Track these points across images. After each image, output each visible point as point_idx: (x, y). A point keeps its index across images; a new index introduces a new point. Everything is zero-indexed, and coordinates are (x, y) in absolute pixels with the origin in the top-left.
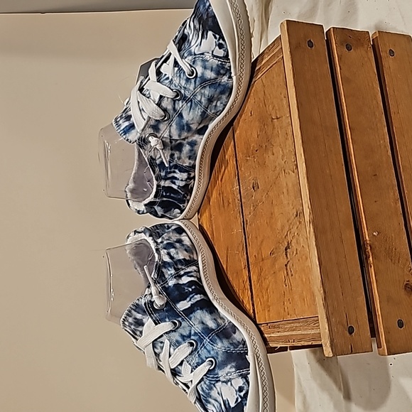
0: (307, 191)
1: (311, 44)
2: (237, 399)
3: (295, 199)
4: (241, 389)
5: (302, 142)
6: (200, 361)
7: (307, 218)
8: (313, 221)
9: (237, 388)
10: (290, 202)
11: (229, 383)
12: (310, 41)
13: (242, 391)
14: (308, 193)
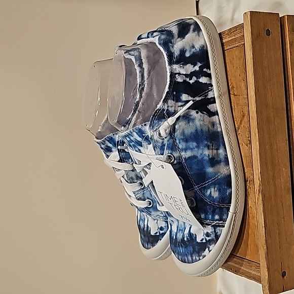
2: (157, 233)
4: (161, 229)
6: (143, 198)
9: (160, 227)
11: (156, 221)
12: (268, 29)
13: (162, 230)
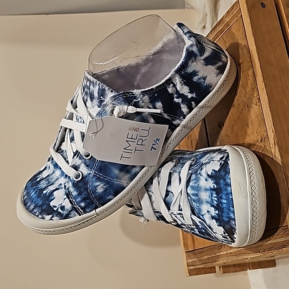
0: (271, 117)
1: (263, 5)
3: (260, 127)
5: (263, 78)
7: (272, 141)
8: (278, 143)
10: (255, 131)
12: (263, 3)
14: (271, 120)
